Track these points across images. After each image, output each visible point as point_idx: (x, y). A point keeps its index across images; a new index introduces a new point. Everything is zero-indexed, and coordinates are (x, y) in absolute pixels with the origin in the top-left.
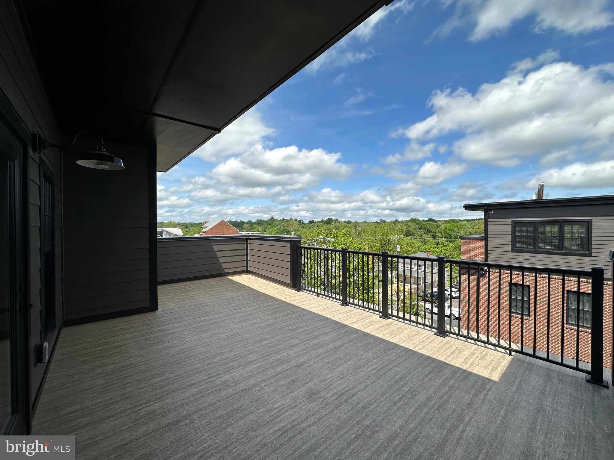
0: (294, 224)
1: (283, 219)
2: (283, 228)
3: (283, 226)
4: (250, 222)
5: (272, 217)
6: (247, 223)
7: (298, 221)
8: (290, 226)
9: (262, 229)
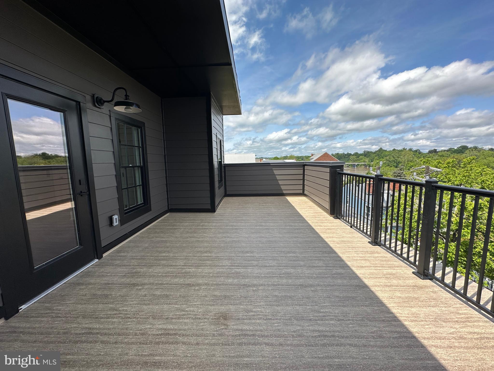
0: (407, 155)
1: (394, 150)
2: (392, 159)
3: (393, 157)
4: (356, 154)
5: (381, 148)
6: (353, 155)
7: (413, 151)
8: (402, 157)
9: (369, 160)
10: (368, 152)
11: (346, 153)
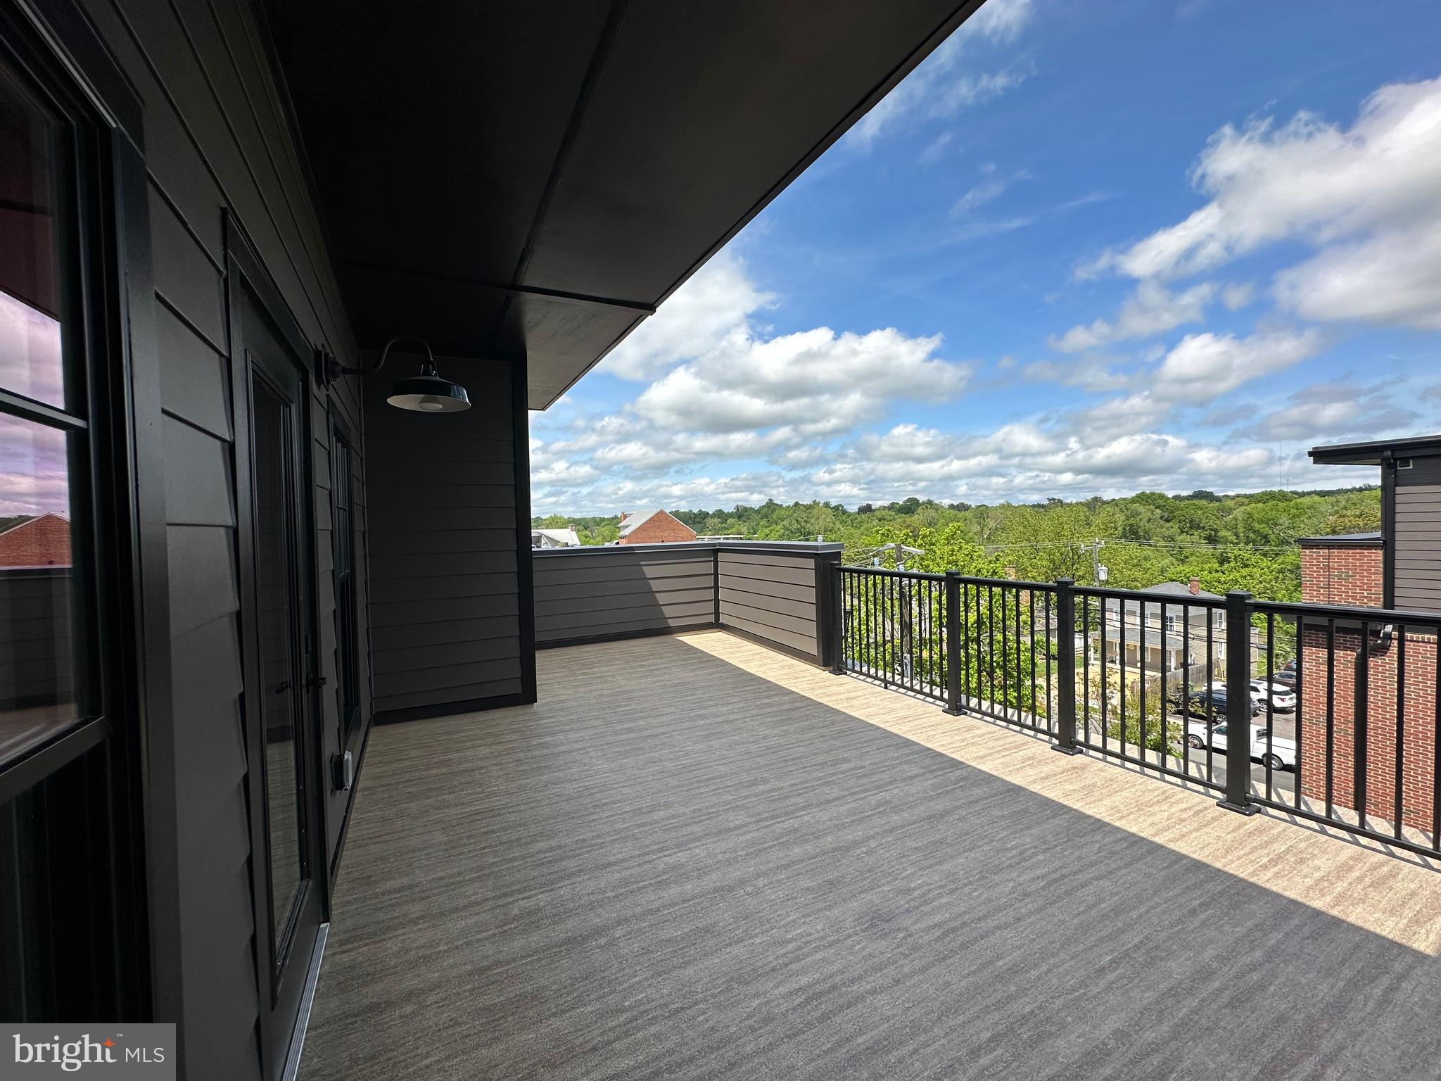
0: (823, 516)
1: (797, 504)
2: (796, 526)
3: (797, 520)
4: (719, 514)
5: (771, 500)
6: (713, 516)
7: (832, 508)
8: (813, 521)
9: (748, 529)
10: (746, 509)
11: (696, 511)
